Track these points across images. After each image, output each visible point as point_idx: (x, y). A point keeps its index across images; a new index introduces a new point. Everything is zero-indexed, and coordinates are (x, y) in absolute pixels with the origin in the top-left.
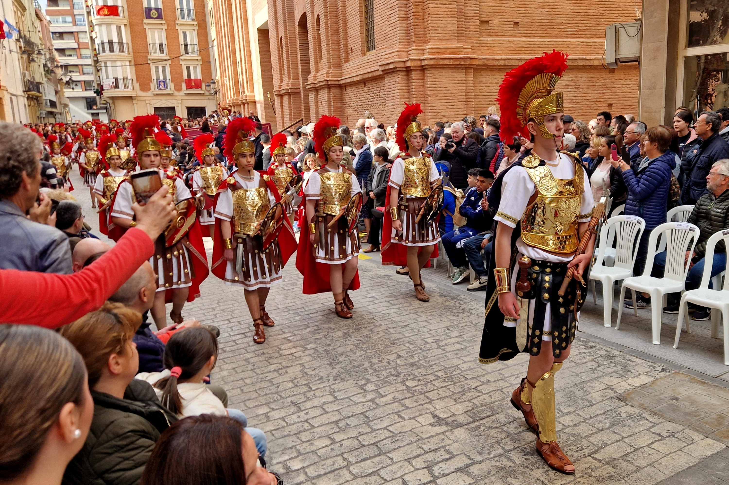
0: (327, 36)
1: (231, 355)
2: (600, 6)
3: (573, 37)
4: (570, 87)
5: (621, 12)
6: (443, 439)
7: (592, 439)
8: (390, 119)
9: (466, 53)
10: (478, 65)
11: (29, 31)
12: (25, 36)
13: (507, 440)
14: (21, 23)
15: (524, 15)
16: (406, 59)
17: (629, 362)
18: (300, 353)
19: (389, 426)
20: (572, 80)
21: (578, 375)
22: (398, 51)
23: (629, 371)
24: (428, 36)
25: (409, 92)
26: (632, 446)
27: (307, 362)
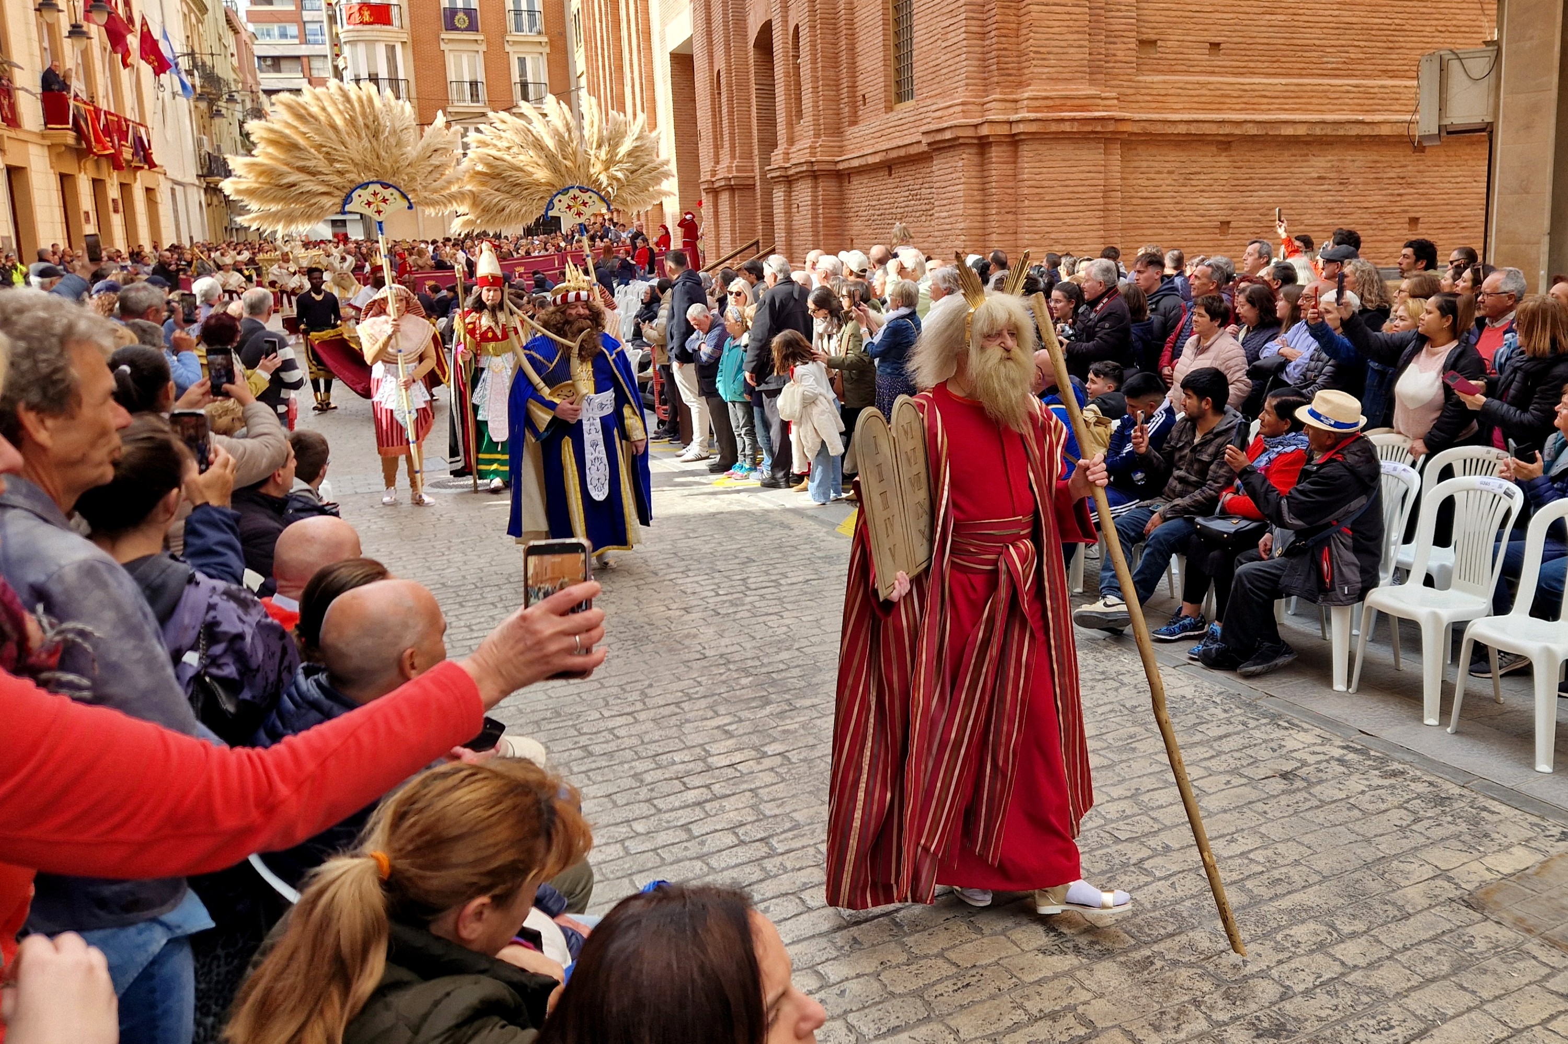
0: (814, 70)
1: (604, 764)
2: (1396, 9)
3: (1337, 76)
4: (1328, 182)
5: (1442, 22)
6: (1072, 988)
7: (1411, 1002)
8: (943, 245)
9: (1107, 108)
10: (1131, 134)
11: (212, 55)
12: (204, 64)
13: (1215, 996)
14: (196, 37)
15: (1231, 28)
16: (980, 120)
17: (1484, 814)
18: (751, 763)
19: (947, 949)
20: (1333, 167)
21: (1368, 841)
22: (963, 104)
23: (1486, 835)
24: (1026, 71)
25: (983, 190)
26: (1505, 1024)
27: (766, 786)
